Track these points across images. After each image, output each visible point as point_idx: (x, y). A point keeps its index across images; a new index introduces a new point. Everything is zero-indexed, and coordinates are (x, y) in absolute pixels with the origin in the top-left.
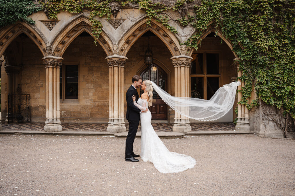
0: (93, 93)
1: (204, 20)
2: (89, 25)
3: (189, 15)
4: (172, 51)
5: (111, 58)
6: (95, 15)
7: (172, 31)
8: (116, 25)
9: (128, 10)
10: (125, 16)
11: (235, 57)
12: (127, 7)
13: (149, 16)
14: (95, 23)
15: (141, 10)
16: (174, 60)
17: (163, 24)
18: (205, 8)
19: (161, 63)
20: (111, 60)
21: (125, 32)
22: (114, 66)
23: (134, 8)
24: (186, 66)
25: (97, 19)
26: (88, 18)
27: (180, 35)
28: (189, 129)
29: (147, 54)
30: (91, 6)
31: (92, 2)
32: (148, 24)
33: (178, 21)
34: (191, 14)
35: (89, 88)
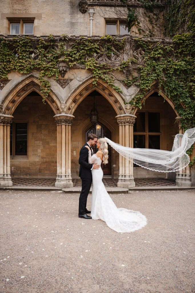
0: (41, 150)
1: (148, 80)
2: (38, 84)
3: (133, 75)
4: (117, 110)
5: (59, 117)
6: (43, 75)
7: (117, 91)
8: (64, 85)
9: (76, 70)
10: (73, 76)
11: (177, 116)
12: (74, 68)
13: (95, 76)
14: (43, 83)
15: (88, 71)
16: (119, 118)
17: (109, 84)
18: (149, 68)
19: (105, 122)
20: (59, 119)
21: (72, 92)
22: (62, 124)
23: (81, 68)
24: (131, 124)
25: (45, 79)
26: (37, 78)
27: (124, 95)
28: (133, 185)
29: (93, 113)
30: (40, 66)
31: (41, 62)
32: (95, 84)
33: (123, 81)
34: (135, 74)
35: (38, 145)
